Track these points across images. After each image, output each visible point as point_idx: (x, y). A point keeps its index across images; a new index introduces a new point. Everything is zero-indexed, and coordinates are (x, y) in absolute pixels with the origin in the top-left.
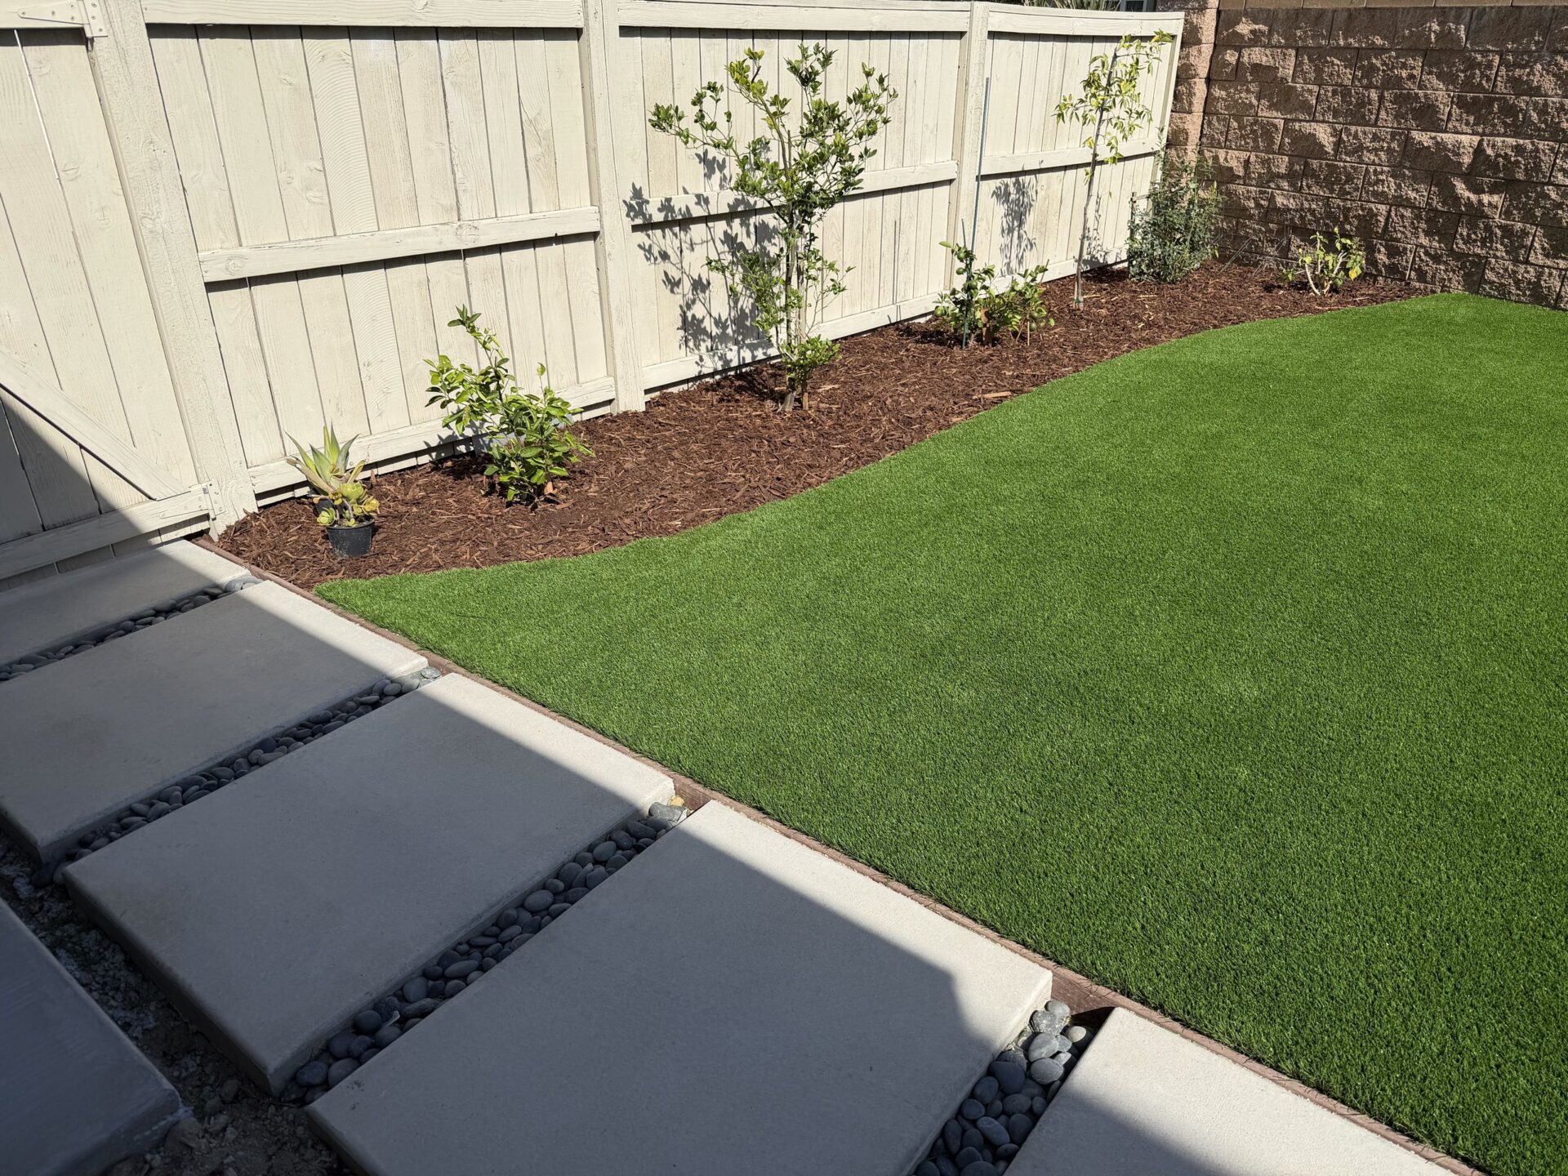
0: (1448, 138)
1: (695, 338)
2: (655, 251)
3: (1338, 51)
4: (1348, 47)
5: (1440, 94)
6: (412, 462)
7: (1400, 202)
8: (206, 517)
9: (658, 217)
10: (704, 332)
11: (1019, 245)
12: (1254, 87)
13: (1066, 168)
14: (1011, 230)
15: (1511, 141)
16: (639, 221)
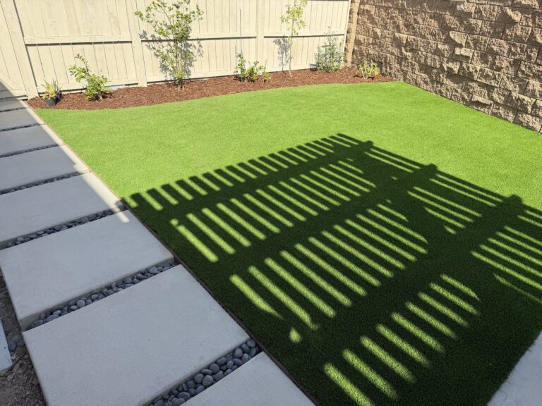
0: (401, 35)
1: (165, 70)
2: (151, 47)
3: (383, 7)
4: (384, 6)
5: (401, 22)
6: (80, 91)
7: (392, 54)
8: (26, 96)
9: (151, 39)
10: (168, 69)
11: (286, 57)
12: (367, 16)
13: (304, 37)
14: (282, 53)
15: (413, 37)
16: (144, 39)
